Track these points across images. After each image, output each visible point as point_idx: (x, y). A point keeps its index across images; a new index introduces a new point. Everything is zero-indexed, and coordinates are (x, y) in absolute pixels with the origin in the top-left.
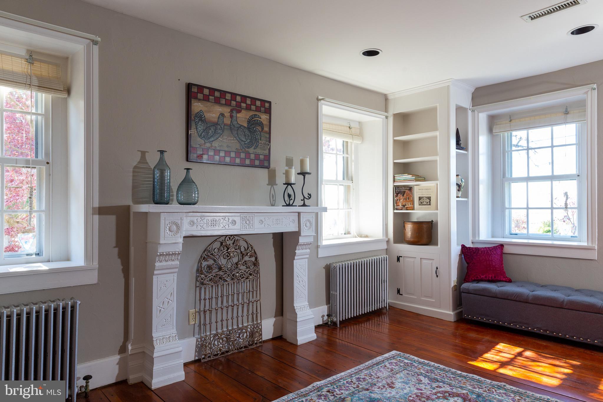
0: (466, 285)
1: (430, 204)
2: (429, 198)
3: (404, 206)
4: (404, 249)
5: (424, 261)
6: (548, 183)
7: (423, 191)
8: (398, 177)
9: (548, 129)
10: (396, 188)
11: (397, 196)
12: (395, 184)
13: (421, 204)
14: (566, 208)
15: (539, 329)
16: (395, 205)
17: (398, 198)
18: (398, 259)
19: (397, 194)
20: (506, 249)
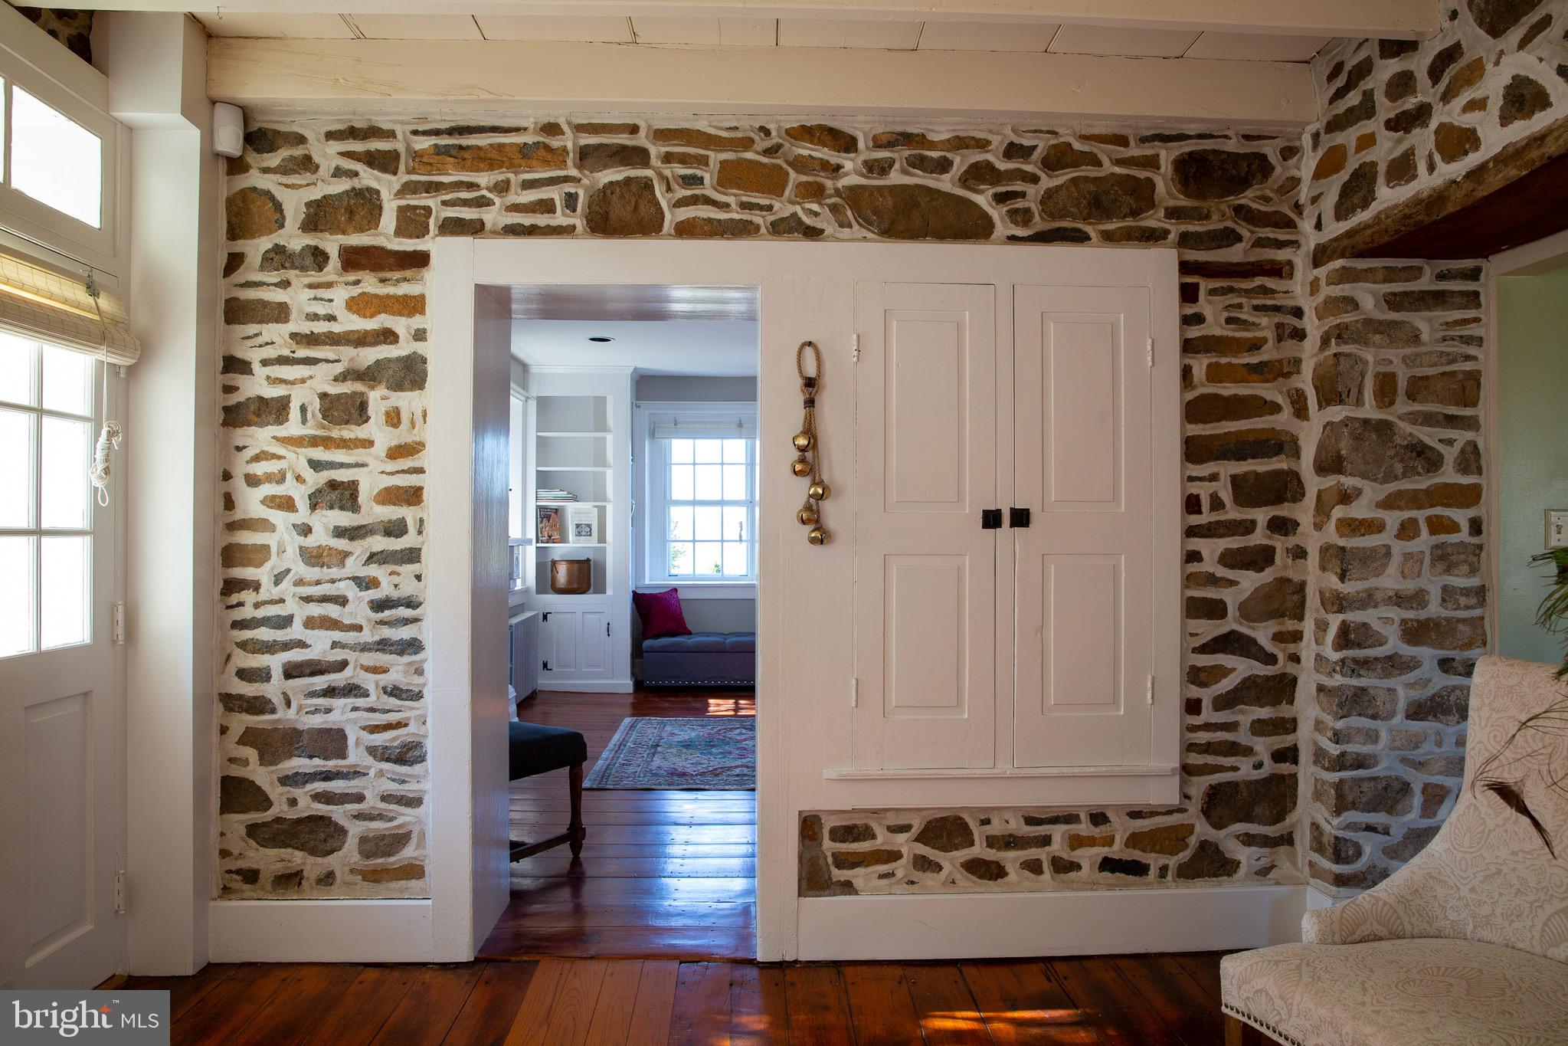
0: (647, 643)
1: (590, 535)
2: (589, 526)
3: (550, 537)
4: (553, 601)
5: (588, 616)
6: (718, 509)
7: (582, 515)
8: (543, 493)
9: (718, 442)
10: (540, 509)
11: (541, 522)
12: (538, 504)
13: (579, 534)
14: (741, 540)
15: (736, 680)
16: (540, 535)
17: (543, 525)
18: (545, 617)
19: (542, 518)
20: (681, 595)
